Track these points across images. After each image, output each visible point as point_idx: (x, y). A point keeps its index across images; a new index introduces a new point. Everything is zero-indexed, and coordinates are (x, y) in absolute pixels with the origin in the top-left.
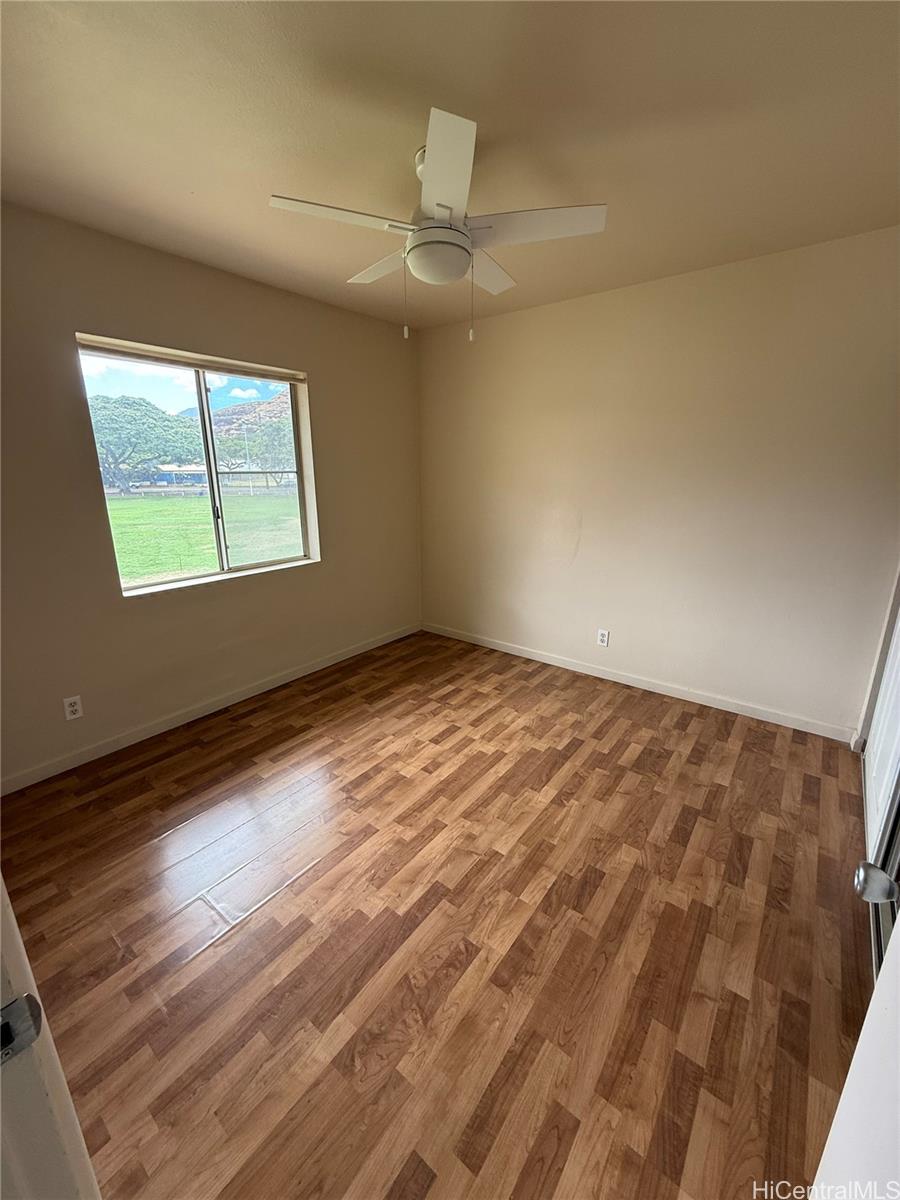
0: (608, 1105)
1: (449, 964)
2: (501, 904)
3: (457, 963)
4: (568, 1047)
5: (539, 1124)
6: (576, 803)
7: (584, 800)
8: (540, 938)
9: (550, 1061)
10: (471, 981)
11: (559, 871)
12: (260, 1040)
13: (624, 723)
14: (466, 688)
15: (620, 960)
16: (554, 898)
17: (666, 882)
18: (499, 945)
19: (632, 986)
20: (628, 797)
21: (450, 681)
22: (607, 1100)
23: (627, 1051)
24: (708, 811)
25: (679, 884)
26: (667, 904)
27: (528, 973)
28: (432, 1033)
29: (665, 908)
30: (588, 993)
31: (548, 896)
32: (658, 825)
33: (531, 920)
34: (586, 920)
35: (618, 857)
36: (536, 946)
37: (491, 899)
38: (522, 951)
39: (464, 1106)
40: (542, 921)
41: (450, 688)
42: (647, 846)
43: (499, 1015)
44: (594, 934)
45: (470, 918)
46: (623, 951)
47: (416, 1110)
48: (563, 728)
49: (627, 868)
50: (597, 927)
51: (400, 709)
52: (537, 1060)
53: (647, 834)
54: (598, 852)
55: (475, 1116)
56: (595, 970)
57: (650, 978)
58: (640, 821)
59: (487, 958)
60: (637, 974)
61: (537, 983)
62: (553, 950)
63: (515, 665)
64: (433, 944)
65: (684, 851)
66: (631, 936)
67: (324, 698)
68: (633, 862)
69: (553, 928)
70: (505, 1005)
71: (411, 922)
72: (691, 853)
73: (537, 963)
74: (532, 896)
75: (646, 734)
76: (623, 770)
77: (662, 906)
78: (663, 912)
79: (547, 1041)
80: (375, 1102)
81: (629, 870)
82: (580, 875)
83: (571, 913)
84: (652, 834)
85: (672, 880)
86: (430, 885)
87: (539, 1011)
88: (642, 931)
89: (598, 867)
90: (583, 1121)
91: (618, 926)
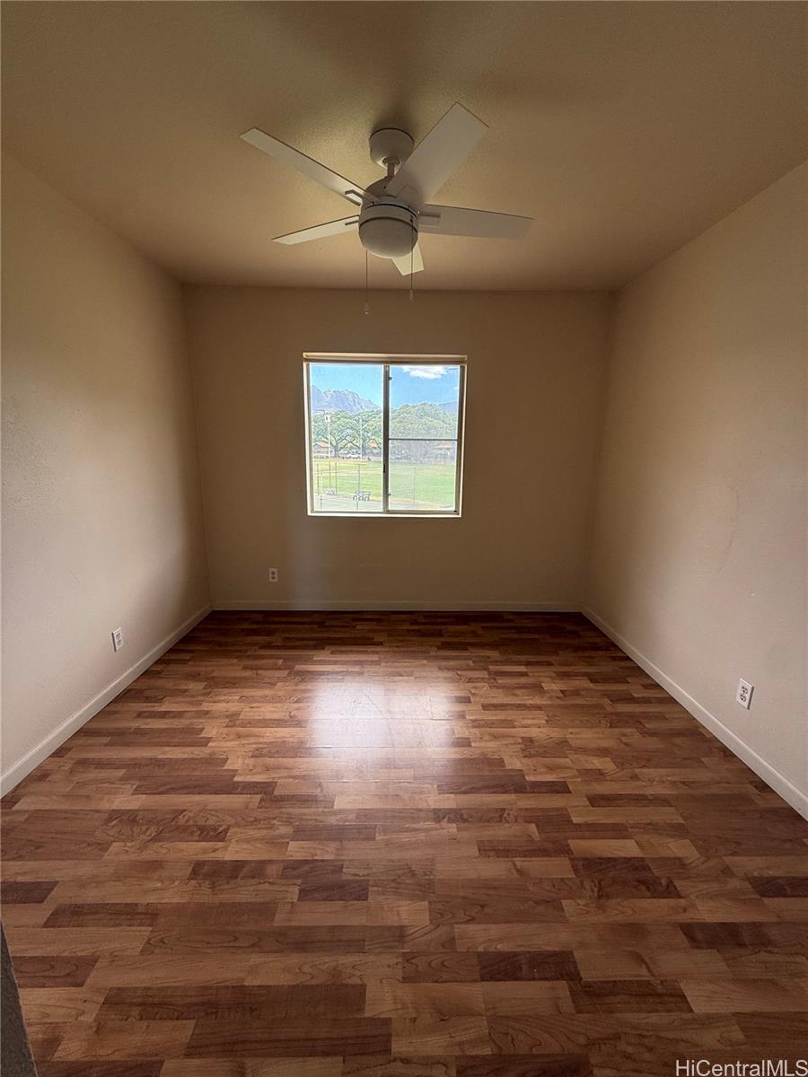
0: (98, 1006)
1: (202, 829)
2: (277, 832)
3: (205, 833)
4: (148, 948)
5: (79, 954)
6: (455, 830)
7: (465, 834)
8: (254, 877)
9: (131, 939)
10: (194, 849)
11: (342, 858)
12: (121, 772)
13: (669, 815)
14: (534, 676)
15: (256, 959)
16: (306, 868)
17: (399, 973)
18: (231, 852)
19: (227, 984)
20: (516, 875)
21: (528, 664)
22: (104, 1003)
23: (154, 1006)
24: (593, 995)
25: (405, 992)
26: (363, 986)
27: (213, 884)
28: (141, 849)
29: (354, 986)
30: (209, 943)
31: (306, 862)
32: (495, 930)
33: (270, 862)
34: (293, 907)
35: (401, 903)
36: (242, 878)
37: (278, 823)
38: (235, 870)
39: (91, 896)
40: (272, 870)
41: (522, 669)
42: (443, 929)
43: (167, 883)
44: (280, 920)
45: (252, 819)
46: (271, 958)
47: (86, 869)
48: (572, 766)
49: (391, 920)
50: (290, 920)
51: (452, 663)
52: (134, 928)
53: (468, 922)
54: (394, 880)
55: (82, 906)
56: (237, 938)
57: (245, 1001)
58: (482, 906)
59: (217, 849)
60: (246, 984)
61: (206, 896)
62: (245, 893)
63: (628, 682)
64: (216, 811)
65: (475, 981)
66: (295, 959)
67: (419, 631)
68: (406, 923)
69: (270, 883)
70: (177, 883)
71: (231, 788)
72: (478, 993)
73: (226, 887)
74: (296, 851)
75: (677, 848)
76: (565, 851)
77: (355, 981)
78: (346, 985)
79: (150, 929)
80: (89, 845)
81: (389, 923)
82: (349, 878)
83: (296, 890)
84: (471, 927)
85: (406, 980)
86: (271, 780)
87: (179, 910)
88: (306, 969)
89: (370, 888)
90: (84, 988)
91: (303, 941)
